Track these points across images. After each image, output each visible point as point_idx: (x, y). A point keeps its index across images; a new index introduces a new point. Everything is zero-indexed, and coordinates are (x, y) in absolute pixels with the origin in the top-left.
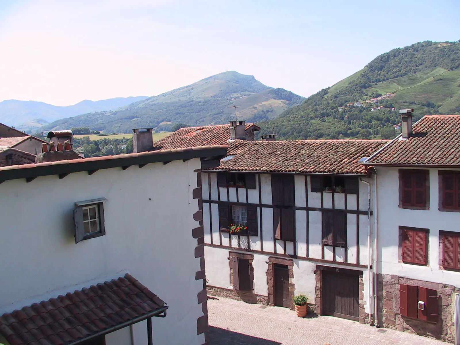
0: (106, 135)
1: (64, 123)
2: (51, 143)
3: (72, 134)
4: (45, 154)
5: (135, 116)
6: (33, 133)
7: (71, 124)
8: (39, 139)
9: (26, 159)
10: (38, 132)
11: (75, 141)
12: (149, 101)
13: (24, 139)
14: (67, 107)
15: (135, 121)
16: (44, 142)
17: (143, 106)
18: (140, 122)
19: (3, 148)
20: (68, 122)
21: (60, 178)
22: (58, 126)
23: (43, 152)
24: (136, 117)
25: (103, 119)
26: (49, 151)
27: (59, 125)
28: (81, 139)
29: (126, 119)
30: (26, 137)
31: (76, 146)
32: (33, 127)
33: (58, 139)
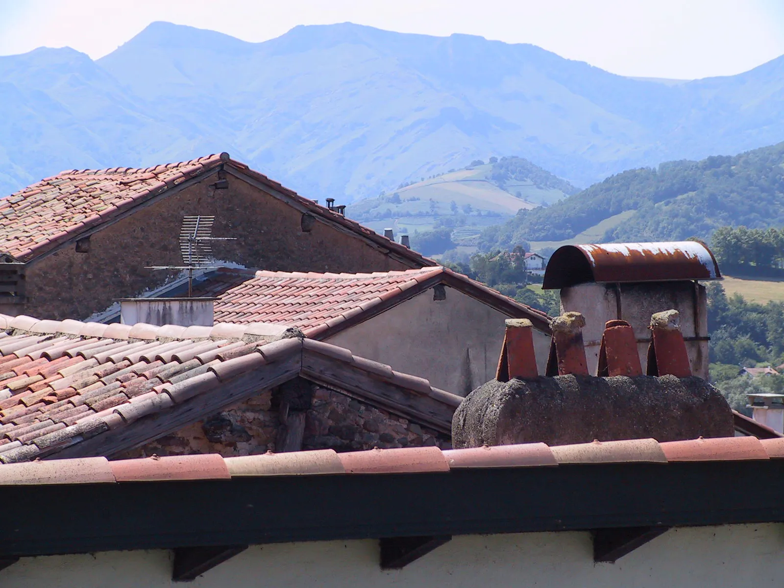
1: (669, 194)
2: (563, 323)
3: (711, 268)
4: (518, 390)
6: (459, 250)
7: (713, 205)
8: (492, 291)
9: (398, 418)
10: (496, 247)
11: (735, 320)
13: (394, 289)
16: (518, 313)
19: (257, 337)
20: (694, 189)
21: (599, 556)
22: (626, 215)
23: (503, 377)
26: (542, 371)
27: (635, 206)
30: (410, 277)
31: (737, 350)
32: (461, 211)
33: (611, 296)
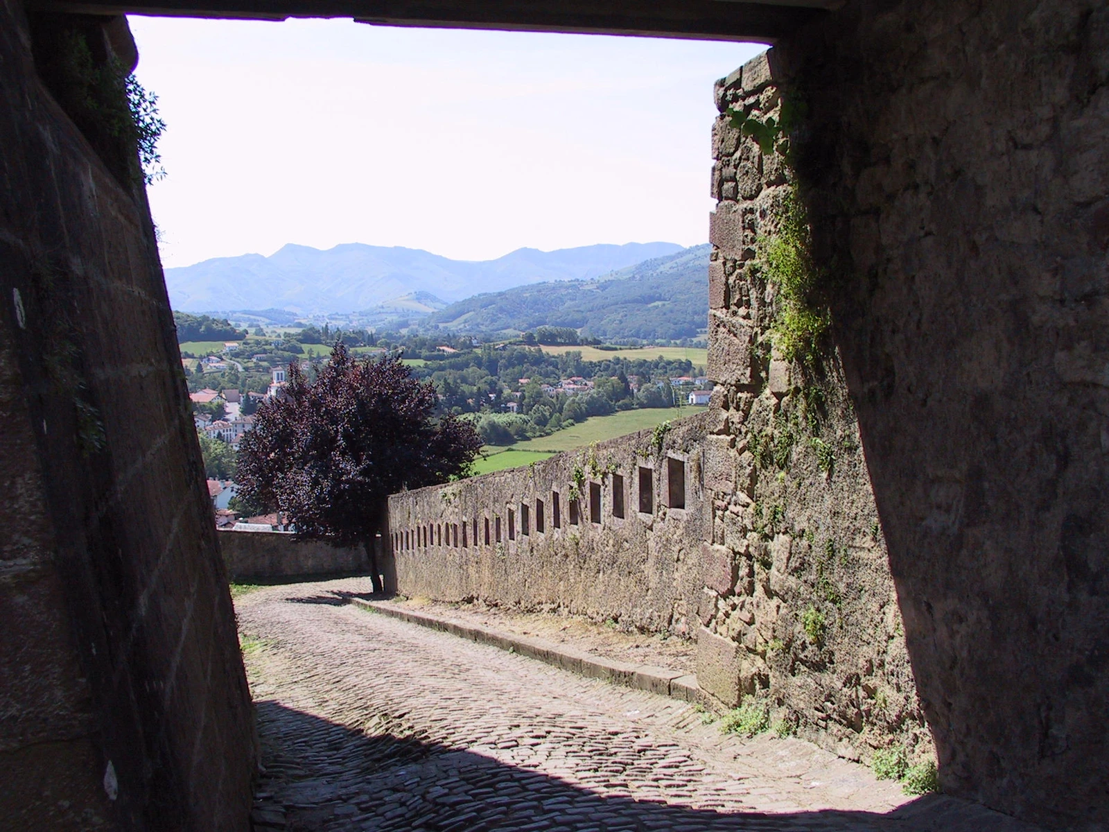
0: (615, 349)
1: (485, 306)
5: (658, 295)
7: (501, 309)
12: (684, 259)
14: (480, 263)
15: (657, 307)
17: (671, 271)
18: (672, 312)
22: (471, 314)
24: (659, 299)
25: (575, 300)
28: (560, 356)
29: (636, 301)
32: (406, 311)
